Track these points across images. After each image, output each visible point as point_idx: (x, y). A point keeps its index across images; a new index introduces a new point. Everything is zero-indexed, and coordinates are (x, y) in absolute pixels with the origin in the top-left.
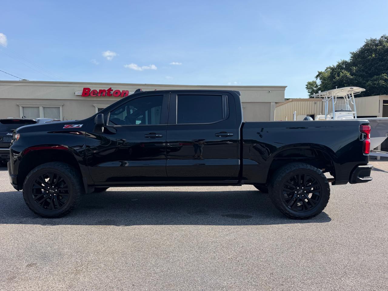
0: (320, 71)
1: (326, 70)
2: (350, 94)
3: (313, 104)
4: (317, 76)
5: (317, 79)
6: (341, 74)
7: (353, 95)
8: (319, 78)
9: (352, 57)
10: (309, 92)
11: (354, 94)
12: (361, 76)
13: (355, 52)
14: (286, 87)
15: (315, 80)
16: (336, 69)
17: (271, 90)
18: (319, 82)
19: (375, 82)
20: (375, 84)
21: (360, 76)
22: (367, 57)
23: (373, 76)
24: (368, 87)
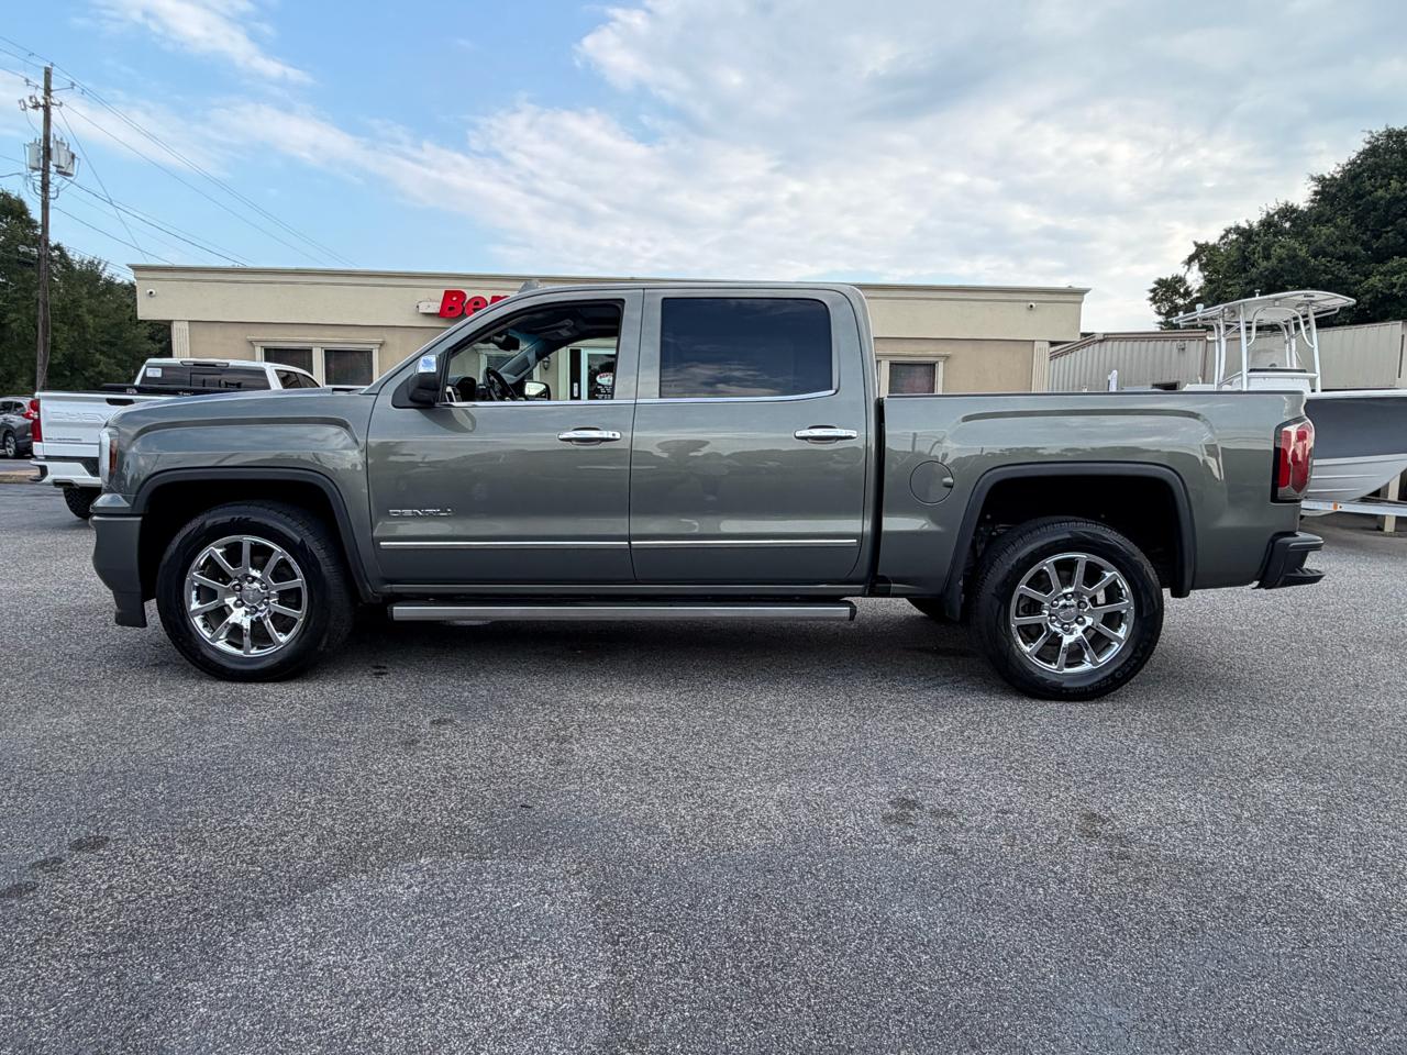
0: (1201, 241)
1: (1222, 238)
2: (1304, 317)
3: (1175, 351)
4: (1191, 259)
5: (1189, 269)
6: (1277, 251)
7: (1312, 319)
8: (1195, 266)
9: (1316, 193)
10: (1160, 313)
11: (1315, 314)
12: (1346, 258)
13: (1328, 177)
14: (1086, 291)
15: (1181, 271)
16: (1258, 234)
17: (1036, 302)
18: (1195, 279)
19: (1394, 279)
20: (1394, 285)
21: (1339, 259)
22: (1370, 193)
23: (1390, 257)
24: (1368, 296)
